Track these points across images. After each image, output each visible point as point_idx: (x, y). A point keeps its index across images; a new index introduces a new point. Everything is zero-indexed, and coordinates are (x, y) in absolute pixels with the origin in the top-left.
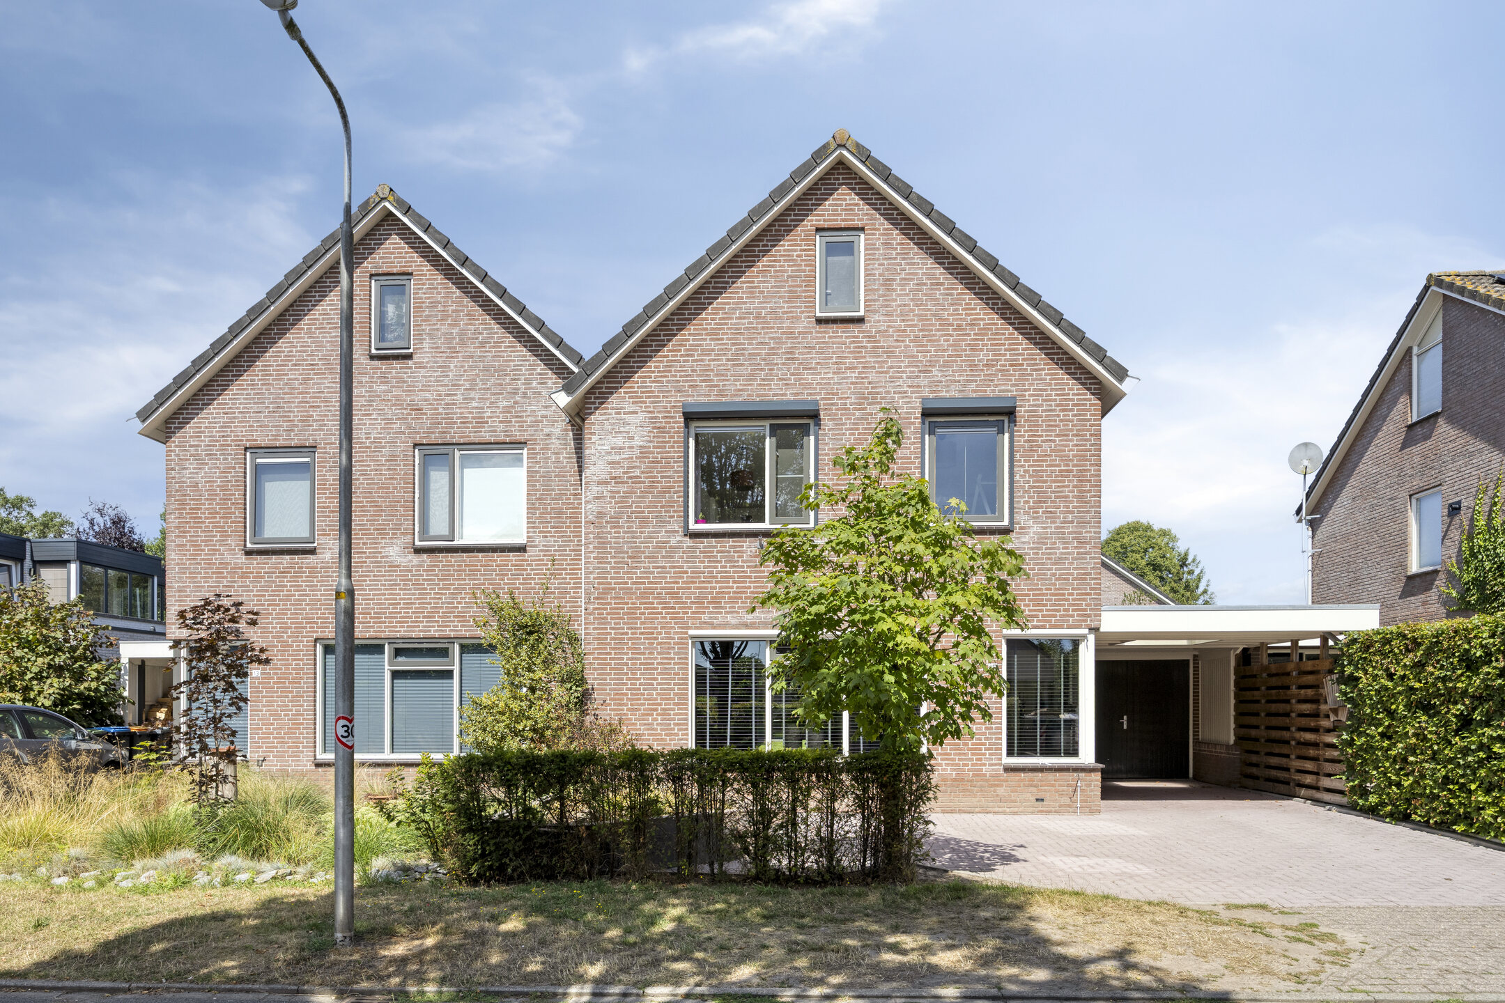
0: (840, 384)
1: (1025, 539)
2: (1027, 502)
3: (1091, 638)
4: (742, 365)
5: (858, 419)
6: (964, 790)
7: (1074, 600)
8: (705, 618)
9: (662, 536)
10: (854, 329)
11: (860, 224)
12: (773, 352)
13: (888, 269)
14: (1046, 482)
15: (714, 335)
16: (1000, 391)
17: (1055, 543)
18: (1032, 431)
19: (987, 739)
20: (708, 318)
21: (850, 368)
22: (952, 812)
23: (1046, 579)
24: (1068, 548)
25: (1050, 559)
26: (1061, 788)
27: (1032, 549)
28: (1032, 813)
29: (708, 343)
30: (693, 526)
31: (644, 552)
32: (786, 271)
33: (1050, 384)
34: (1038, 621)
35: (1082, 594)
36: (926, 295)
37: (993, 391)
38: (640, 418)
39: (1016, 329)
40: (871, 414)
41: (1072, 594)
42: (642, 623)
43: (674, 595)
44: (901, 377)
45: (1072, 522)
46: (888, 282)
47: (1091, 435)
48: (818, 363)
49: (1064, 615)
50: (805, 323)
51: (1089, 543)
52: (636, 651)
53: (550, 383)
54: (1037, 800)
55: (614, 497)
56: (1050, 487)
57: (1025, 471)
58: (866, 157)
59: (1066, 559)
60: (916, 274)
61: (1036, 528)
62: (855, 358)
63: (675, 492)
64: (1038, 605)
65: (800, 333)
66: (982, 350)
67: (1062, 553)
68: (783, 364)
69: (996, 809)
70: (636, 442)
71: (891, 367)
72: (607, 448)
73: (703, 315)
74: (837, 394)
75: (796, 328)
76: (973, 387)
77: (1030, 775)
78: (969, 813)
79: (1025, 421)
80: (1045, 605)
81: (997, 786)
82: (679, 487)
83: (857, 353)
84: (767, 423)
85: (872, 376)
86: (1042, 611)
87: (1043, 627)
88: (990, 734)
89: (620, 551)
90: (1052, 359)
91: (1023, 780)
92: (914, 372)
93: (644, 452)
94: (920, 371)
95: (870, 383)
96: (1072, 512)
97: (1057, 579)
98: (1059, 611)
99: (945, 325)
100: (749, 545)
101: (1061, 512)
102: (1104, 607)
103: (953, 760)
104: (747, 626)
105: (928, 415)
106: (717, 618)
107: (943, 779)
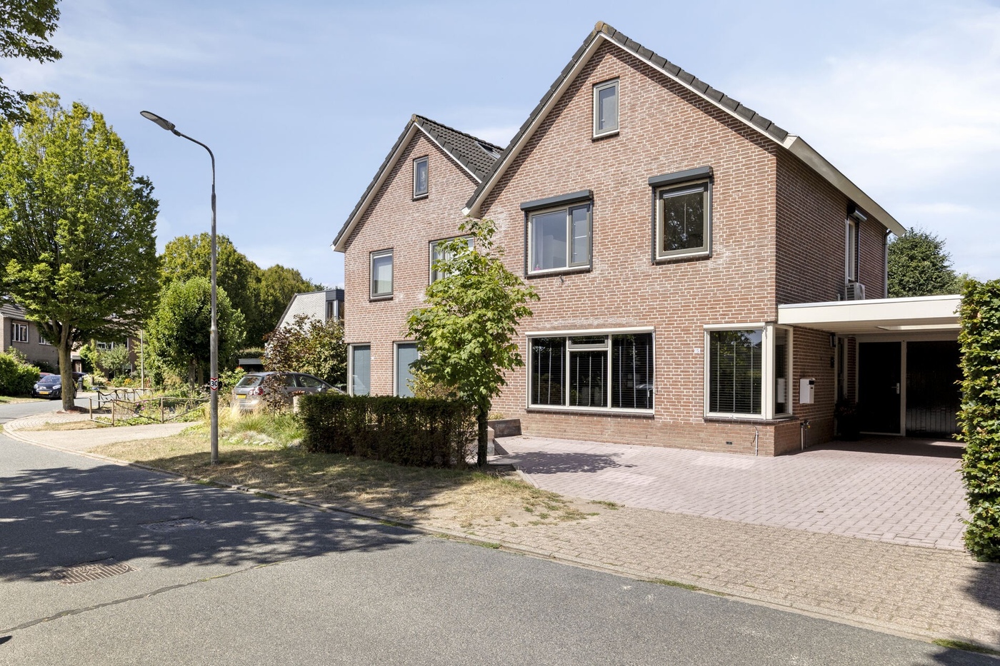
0: (605, 176)
1: (720, 261)
2: (722, 236)
3: (770, 329)
4: (553, 175)
5: (615, 197)
6: (678, 433)
7: (755, 302)
8: (534, 325)
10: (613, 141)
11: (617, 75)
12: (569, 164)
13: (632, 99)
14: (735, 220)
15: (539, 161)
16: (703, 163)
17: (741, 263)
18: (725, 186)
19: (693, 399)
20: (536, 153)
21: (611, 166)
22: (670, 447)
23: (735, 289)
24: (751, 265)
25: (738, 274)
26: (744, 436)
27: (725, 268)
28: (724, 452)
29: (537, 166)
30: (531, 272)
32: (576, 114)
33: (738, 151)
34: (729, 318)
35: (761, 298)
36: (656, 109)
37: (699, 163)
38: (505, 215)
39: (714, 118)
40: (623, 192)
41: (754, 298)
44: (641, 166)
45: (754, 246)
46: (633, 107)
47: (768, 182)
48: (593, 166)
49: (747, 313)
50: (586, 143)
51: (766, 260)
54: (727, 443)
56: (738, 223)
57: (720, 215)
59: (749, 273)
60: (650, 97)
61: (728, 254)
62: (614, 159)
63: (520, 254)
64: (729, 307)
65: (583, 150)
66: (691, 137)
67: (746, 269)
68: (575, 171)
69: (699, 447)
71: (634, 161)
73: (535, 151)
74: (603, 183)
75: (581, 148)
76: (686, 163)
77: (722, 425)
78: (682, 448)
79: (721, 180)
80: (734, 307)
81: (700, 431)
82: (522, 251)
83: (615, 157)
84: (567, 207)
85: (623, 169)
86: (731, 311)
87: (733, 322)
88: (696, 395)
91: (717, 429)
92: (648, 161)
93: (506, 234)
94: (652, 160)
95: (622, 173)
96: (754, 239)
97: (742, 288)
98: (744, 310)
99: (668, 125)
100: (556, 280)
101: (746, 240)
102: (779, 307)
103: (671, 412)
104: (555, 328)
105: (658, 187)
106: (540, 325)
107: (665, 425)
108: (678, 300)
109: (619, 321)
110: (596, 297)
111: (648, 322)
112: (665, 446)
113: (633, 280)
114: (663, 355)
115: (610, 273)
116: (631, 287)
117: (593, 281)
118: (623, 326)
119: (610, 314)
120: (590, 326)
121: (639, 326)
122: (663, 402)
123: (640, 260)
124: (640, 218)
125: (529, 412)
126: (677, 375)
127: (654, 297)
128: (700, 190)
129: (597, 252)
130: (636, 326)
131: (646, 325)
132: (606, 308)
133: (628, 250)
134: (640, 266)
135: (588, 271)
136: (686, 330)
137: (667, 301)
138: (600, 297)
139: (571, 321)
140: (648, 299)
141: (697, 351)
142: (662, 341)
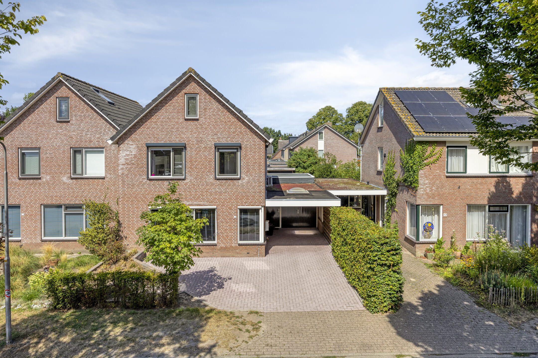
0: (192, 137)
1: (244, 181)
2: (245, 171)
3: (263, 208)
4: (164, 132)
5: (197, 148)
6: (227, 251)
9: (141, 180)
10: (196, 122)
11: (197, 92)
12: (172, 128)
13: (205, 105)
14: (250, 165)
15: (155, 123)
16: (237, 141)
17: (252, 183)
18: (246, 151)
19: (233, 236)
20: (154, 119)
21: (195, 133)
22: (224, 257)
23: (250, 192)
24: (256, 184)
25: (251, 187)
26: (254, 250)
27: (246, 184)
28: (246, 257)
29: (154, 125)
30: (150, 177)
31: (136, 184)
32: (176, 105)
33: (251, 139)
34: (248, 204)
35: (260, 197)
36: (216, 113)
37: (235, 140)
38: (134, 146)
39: (241, 123)
40: (201, 146)
41: (257, 197)
42: (135, 205)
43: (144, 197)
44: (209, 136)
45: (257, 177)
46: (205, 109)
47: (262, 153)
48: (185, 132)
49: (255, 202)
50: (182, 120)
51: (262, 182)
52: (134, 212)
53: (111, 130)
54: (247, 253)
55: (127, 169)
56: (251, 167)
57: (244, 163)
58: (198, 75)
59: (255, 187)
60: (213, 107)
61: (247, 178)
62: (196, 130)
63: (144, 167)
64: (248, 200)
65: (180, 123)
66: (232, 129)
67: (254, 185)
68: (175, 132)
69: (236, 256)
70: (133, 153)
71: (206, 133)
72: (124, 155)
73: (152, 117)
74: (191, 140)
75: (179, 121)
76: (229, 139)
77: (245, 246)
78: (229, 257)
79: (244, 149)
80: (250, 200)
81: (236, 250)
82: (146, 166)
83: (196, 129)
84: (171, 148)
85: (201, 136)
87: (249, 206)
88: (235, 235)
89: (129, 184)
90: (251, 132)
91: (243, 248)
93: (135, 156)
94: (214, 134)
96: (257, 174)
97: (253, 193)
98: (253, 201)
99: (221, 121)
100: (166, 182)
101: (254, 174)
102: (266, 200)
103: (224, 242)
105: (217, 147)
107: (221, 248)
108: (227, 195)
109: (199, 203)
110: (188, 191)
111: (213, 204)
112: (221, 257)
113: (206, 186)
114: (220, 218)
115: (195, 181)
116: (205, 188)
117: (186, 184)
118: (202, 205)
119: (195, 200)
121: (209, 206)
122: (221, 238)
123: (209, 177)
124: (209, 159)
126: (227, 227)
127: (216, 193)
128: (235, 151)
129: (188, 171)
130: (207, 206)
131: (212, 206)
132: (193, 197)
133: (203, 172)
134: (209, 180)
135: (184, 180)
136: (230, 208)
137: (222, 196)
138: (190, 192)
140: (213, 194)
141: (235, 217)
142: (220, 213)
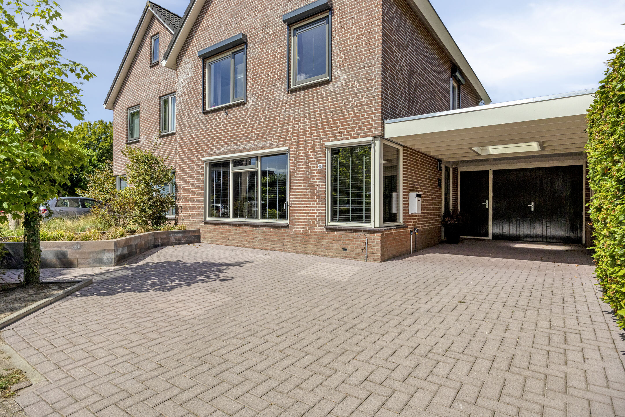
0: (255, 22)
1: (338, 84)
2: (339, 61)
3: (378, 143)
4: (221, 27)
5: (262, 38)
6: (306, 241)
7: (365, 119)
8: (209, 152)
9: (196, 116)
12: (232, 16)
14: (349, 45)
15: (212, 17)
17: (354, 84)
18: (341, 16)
19: (317, 210)
20: (211, 10)
21: (259, 12)
22: (300, 252)
23: (349, 108)
24: (361, 85)
25: (351, 94)
26: (356, 243)
27: (341, 90)
28: (341, 257)
29: (211, 22)
30: (207, 109)
31: (191, 124)
34: (345, 135)
35: (370, 114)
38: (190, 64)
40: (267, 33)
41: (364, 115)
42: (191, 157)
44: (280, 8)
45: (364, 67)
47: (376, 6)
48: (247, 15)
49: (359, 130)
51: (374, 79)
54: (344, 249)
55: (184, 102)
56: (352, 48)
57: (338, 42)
59: (360, 92)
61: (344, 76)
62: (261, 6)
63: (201, 95)
64: (345, 125)
67: (358, 89)
68: (235, 21)
69: (322, 253)
70: (190, 76)
71: (275, 5)
72: (182, 81)
74: (254, 28)
77: (339, 233)
78: (309, 254)
79: (338, 11)
80: (348, 125)
81: (322, 239)
83: (262, 4)
84: (231, 53)
85: (268, 13)
86: (346, 128)
87: (347, 139)
88: (319, 207)
89: (185, 125)
91: (336, 236)
92: (285, 3)
93: (191, 79)
94: (288, 2)
95: (267, 17)
96: (364, 61)
97: (355, 107)
98: (355, 127)
100: (222, 114)
101: (358, 63)
102: (386, 121)
103: (301, 222)
104: (222, 154)
105: (292, 25)
106: (212, 151)
107: (297, 233)
108: (306, 122)
109: (264, 144)
110: (249, 125)
111: (285, 144)
112: (297, 252)
113: (274, 108)
114: (295, 172)
115: (258, 104)
116: (273, 114)
117: (247, 112)
118: (267, 148)
119: (258, 139)
120: (245, 150)
121: (279, 147)
122: (295, 213)
123: (279, 90)
124: (279, 53)
125: (206, 223)
126: (306, 189)
127: (289, 121)
129: (250, 87)
130: (276, 147)
131: (283, 146)
132: (256, 134)
133: (271, 82)
134: (279, 96)
135: (244, 104)
136: (312, 149)
137: (298, 124)
138: (252, 125)
139: (232, 147)
140: (285, 123)
141: (320, 166)
142: (295, 159)
